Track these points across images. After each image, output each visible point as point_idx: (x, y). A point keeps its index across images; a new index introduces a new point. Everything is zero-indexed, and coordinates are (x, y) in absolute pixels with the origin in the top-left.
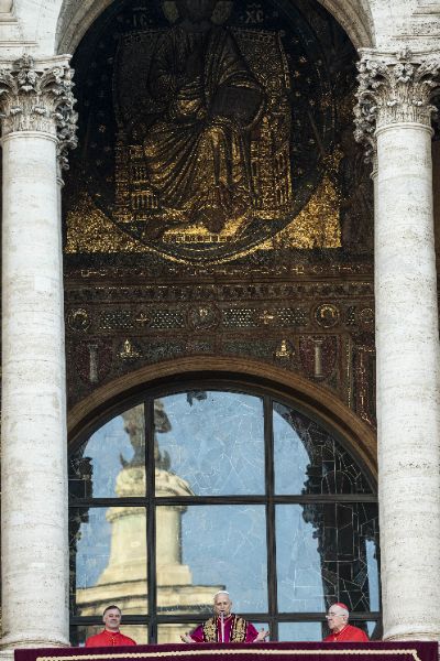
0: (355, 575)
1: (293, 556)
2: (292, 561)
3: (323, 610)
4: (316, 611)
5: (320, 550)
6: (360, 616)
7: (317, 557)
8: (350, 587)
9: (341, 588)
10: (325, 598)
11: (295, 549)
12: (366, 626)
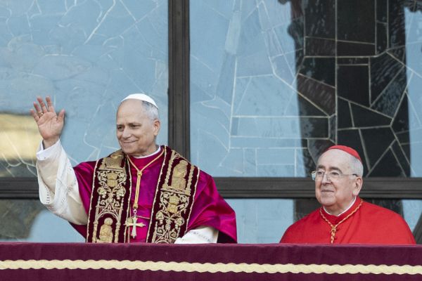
0: (377, 91)
1: (231, 44)
2: (227, 54)
3: (299, 171)
4: (282, 173)
5: (295, 30)
6: (386, 185)
7: (288, 47)
8: (364, 117)
9: (344, 121)
10: (304, 143)
11: (236, 24)
12: (398, 210)
